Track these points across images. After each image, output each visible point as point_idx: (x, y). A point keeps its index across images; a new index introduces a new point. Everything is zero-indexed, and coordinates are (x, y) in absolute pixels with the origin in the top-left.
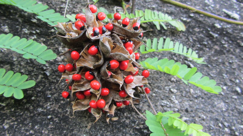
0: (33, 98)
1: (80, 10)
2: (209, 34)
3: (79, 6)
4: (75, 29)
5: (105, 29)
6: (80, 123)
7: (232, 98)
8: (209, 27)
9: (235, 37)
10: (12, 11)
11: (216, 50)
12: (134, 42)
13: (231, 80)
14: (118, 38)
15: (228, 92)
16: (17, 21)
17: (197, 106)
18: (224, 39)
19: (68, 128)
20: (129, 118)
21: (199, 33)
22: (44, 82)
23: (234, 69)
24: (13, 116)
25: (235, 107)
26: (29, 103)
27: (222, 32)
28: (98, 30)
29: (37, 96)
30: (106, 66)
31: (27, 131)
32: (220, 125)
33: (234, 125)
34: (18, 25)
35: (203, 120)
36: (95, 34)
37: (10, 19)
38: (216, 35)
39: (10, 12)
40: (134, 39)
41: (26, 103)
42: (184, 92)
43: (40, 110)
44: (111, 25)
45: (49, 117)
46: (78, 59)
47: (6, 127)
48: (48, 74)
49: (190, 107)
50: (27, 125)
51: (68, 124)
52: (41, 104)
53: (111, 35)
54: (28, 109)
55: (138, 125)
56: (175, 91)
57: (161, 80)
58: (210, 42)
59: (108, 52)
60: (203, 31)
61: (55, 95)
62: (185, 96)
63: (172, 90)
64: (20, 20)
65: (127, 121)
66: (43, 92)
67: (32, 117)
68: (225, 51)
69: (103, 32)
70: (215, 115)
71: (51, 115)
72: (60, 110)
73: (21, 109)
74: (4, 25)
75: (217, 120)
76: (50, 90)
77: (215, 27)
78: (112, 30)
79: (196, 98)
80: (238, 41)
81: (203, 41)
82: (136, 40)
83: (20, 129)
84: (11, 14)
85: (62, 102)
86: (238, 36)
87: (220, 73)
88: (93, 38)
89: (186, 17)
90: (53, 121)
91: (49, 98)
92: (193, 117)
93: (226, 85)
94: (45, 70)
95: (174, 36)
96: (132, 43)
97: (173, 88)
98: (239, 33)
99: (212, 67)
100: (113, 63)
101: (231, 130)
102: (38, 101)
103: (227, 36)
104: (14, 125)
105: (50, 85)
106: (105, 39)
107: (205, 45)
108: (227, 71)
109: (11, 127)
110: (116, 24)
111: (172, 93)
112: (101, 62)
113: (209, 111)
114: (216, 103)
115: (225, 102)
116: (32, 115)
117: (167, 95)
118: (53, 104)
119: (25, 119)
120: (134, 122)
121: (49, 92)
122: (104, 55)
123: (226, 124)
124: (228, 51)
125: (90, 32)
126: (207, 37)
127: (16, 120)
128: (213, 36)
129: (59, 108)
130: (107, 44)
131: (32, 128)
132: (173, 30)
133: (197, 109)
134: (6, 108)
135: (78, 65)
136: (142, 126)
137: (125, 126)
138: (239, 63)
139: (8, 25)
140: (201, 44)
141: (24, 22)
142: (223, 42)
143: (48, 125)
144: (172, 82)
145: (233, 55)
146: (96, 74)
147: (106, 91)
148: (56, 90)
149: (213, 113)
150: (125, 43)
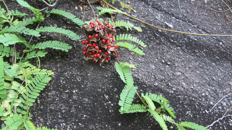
0: (69, 56)
1: (90, 19)
2: (155, 34)
3: (89, 16)
4: (90, 27)
5: (101, 28)
6: (88, 68)
7: (159, 64)
8: (155, 31)
9: (168, 37)
10: (58, 17)
11: (157, 42)
12: (112, 34)
13: (161, 57)
14: (106, 32)
15: (158, 62)
16: (61, 22)
17: (141, 66)
18: (162, 37)
19: (83, 69)
20: (110, 67)
21: (149, 33)
22: (73, 50)
23: (164, 52)
24: (61, 62)
25: (159, 68)
26: (67, 58)
27: (162, 34)
28: (99, 29)
29: (70, 56)
30: (101, 41)
31: (67, 68)
32: (150, 74)
33: (157, 75)
34: (61, 24)
35: (143, 71)
36: (98, 30)
37: (58, 21)
38: (158, 35)
39: (57, 17)
40: (112, 33)
41: (66, 58)
42: (136, 60)
43: (72, 61)
44: (104, 27)
45: (76, 64)
46: (91, 38)
47: (58, 66)
48: (75, 47)
49: (138, 66)
50: (66, 66)
51: (83, 67)
52: (72, 59)
53: (103, 31)
54: (67, 60)
55: (113, 70)
56: (132, 59)
57: (126, 54)
58: (154, 39)
59: (102, 36)
60: (152, 32)
61: (78, 56)
62: (136, 61)
63: (130, 58)
64: (62, 22)
65: (109, 69)
66: (73, 54)
67: (68, 63)
68: (162, 43)
69: (101, 29)
70: (149, 70)
71: (77, 63)
72: (80, 62)
73: (64, 60)
74: (55, 24)
75: (149, 72)
76: (76, 54)
77: (158, 31)
78: (104, 29)
79: (141, 63)
80: (170, 39)
81: (151, 38)
82: (113, 33)
83: (64, 67)
84: (57, 18)
85: (81, 59)
86: (170, 36)
87: (156, 54)
88: (97, 31)
89: (143, 25)
90: (77, 66)
91: (76, 57)
92: (138, 70)
93: (158, 59)
94: (74, 45)
95: (136, 34)
96: (111, 34)
97: (131, 57)
98: (171, 35)
99: (153, 51)
100: (103, 40)
101: (155, 77)
102: (71, 57)
103: (164, 36)
104: (61, 65)
105: (76, 51)
106: (101, 32)
107: (152, 40)
108: (160, 53)
109: (60, 66)
110: (106, 27)
111: (130, 59)
112: (99, 39)
113: (146, 69)
114: (150, 66)
115: (155, 66)
116: (69, 62)
117: (128, 60)
118: (77, 59)
119: (66, 64)
120: (112, 69)
121: (75, 54)
122: (100, 37)
123: (153, 74)
124: (163, 44)
125: (96, 29)
126: (153, 36)
127: (62, 64)
128: (156, 36)
129: (80, 61)
130: (102, 33)
131: (69, 67)
132: (136, 31)
133: (141, 67)
134: (58, 59)
135: (91, 41)
136: (114, 71)
137: (107, 70)
138: (168, 50)
139: (57, 24)
140: (149, 39)
141: (64, 23)
142: (162, 39)
143: (75, 67)
144: (131, 55)
145: (166, 45)
146: (97, 44)
147: (100, 51)
148: (78, 54)
149: (148, 69)
150: (108, 34)
